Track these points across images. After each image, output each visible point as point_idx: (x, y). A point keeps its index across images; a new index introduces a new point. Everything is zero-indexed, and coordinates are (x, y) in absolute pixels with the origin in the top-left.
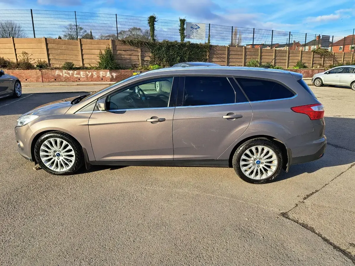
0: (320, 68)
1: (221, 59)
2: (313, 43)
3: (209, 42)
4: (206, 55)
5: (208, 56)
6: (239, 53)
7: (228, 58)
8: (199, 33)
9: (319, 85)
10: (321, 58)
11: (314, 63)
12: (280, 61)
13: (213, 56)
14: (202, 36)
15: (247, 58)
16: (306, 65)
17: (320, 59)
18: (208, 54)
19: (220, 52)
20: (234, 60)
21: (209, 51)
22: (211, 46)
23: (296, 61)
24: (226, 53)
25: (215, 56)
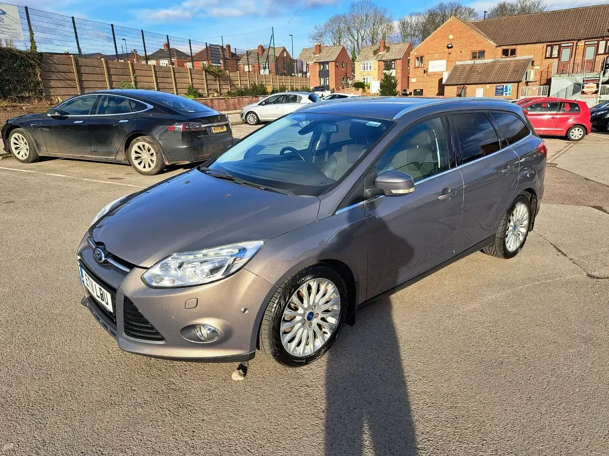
0: (218, 96)
1: (66, 81)
2: (200, 56)
3: (34, 47)
4: (35, 73)
5: (40, 76)
6: (98, 70)
7: (81, 81)
8: (5, 25)
9: (254, 122)
10: (216, 81)
11: (208, 89)
12: (165, 86)
13: (49, 76)
14: (15, 31)
15: (113, 79)
16: (200, 91)
17: (214, 82)
18: (38, 71)
19: (61, 67)
20: (92, 84)
21: (39, 65)
22: (41, 54)
23: (186, 85)
24: (73, 69)
25: (54, 77)
